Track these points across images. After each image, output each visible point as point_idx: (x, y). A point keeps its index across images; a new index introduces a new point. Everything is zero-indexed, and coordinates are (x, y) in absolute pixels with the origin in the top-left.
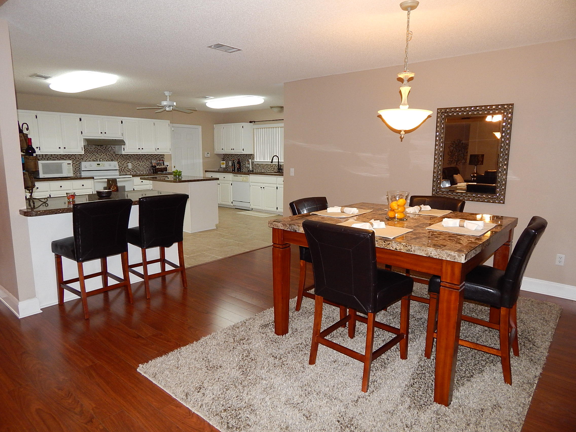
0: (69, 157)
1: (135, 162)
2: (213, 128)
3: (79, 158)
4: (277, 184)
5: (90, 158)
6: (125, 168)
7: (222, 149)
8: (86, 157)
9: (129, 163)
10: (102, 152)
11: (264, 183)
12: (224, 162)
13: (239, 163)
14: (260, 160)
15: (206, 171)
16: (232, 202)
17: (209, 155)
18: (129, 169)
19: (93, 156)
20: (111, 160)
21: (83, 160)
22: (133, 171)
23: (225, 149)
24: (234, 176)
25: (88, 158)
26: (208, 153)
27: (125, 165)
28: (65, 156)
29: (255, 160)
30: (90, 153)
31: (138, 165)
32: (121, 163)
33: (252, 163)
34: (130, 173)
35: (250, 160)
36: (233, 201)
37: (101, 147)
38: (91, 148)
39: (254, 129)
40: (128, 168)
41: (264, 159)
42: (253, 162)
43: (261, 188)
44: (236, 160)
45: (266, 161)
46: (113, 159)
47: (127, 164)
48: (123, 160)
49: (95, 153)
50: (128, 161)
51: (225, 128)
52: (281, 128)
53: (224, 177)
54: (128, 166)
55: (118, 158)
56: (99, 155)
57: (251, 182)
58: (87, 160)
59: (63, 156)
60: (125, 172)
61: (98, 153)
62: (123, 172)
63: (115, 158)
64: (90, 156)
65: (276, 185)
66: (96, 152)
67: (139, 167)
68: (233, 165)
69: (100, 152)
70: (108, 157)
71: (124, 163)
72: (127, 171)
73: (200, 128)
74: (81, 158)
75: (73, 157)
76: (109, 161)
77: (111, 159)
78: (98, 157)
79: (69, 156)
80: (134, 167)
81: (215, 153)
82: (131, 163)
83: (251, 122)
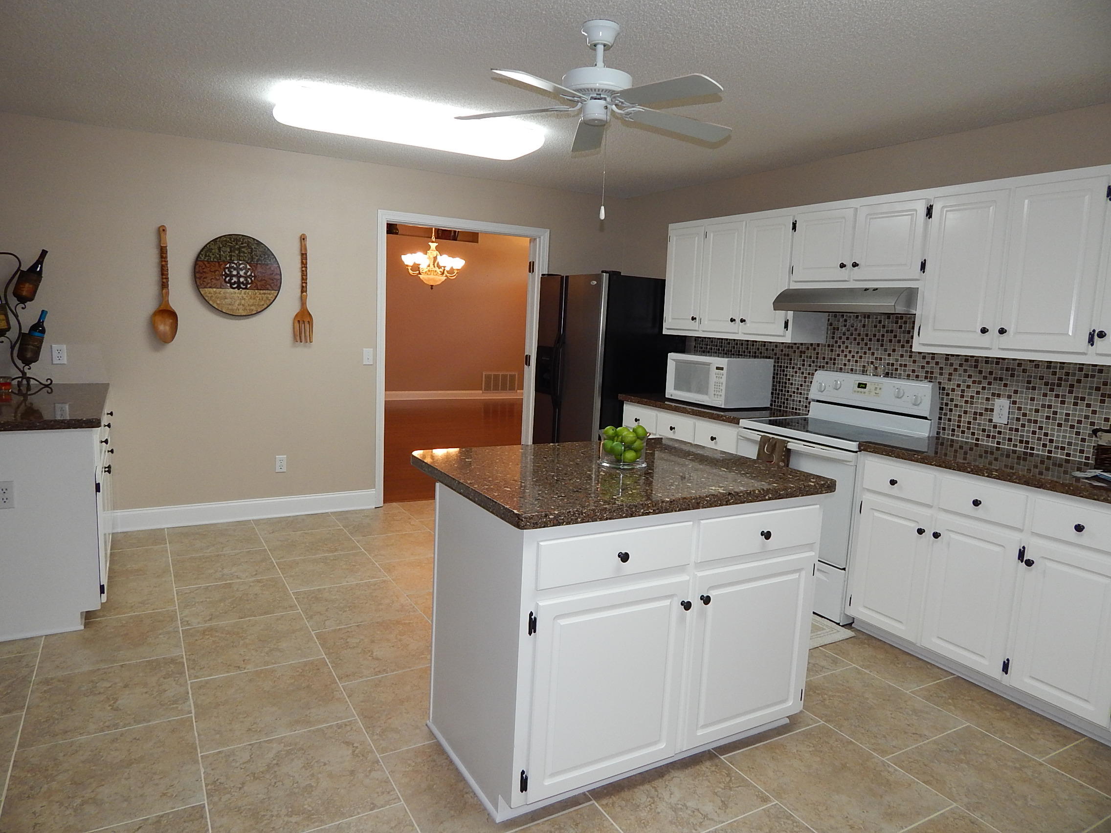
0: (801, 352)
1: (1032, 399)
3: (824, 358)
5: (856, 361)
6: (975, 419)
8: (846, 356)
9: (999, 396)
10: (899, 341)
18: (995, 427)
19: (865, 353)
20: (926, 378)
21: (834, 364)
22: (1010, 440)
25: (849, 361)
27: (980, 405)
28: (792, 347)
30: (858, 344)
31: (1046, 412)
32: (963, 391)
34: (998, 443)
37: (897, 323)
38: (864, 326)
40: (991, 421)
46: (932, 373)
47: (988, 399)
48: (974, 382)
49: (874, 345)
50: (996, 387)
54: (992, 410)
55: (955, 370)
56: (886, 350)
58: (845, 365)
59: (789, 347)
60: (973, 434)
61: (882, 345)
62: (963, 432)
63: (941, 368)
64: (857, 352)
66: (878, 340)
67: (1050, 428)
69: (891, 341)
70: (914, 362)
71: (978, 393)
72: (984, 430)
74: (831, 359)
75: (810, 352)
76: (917, 376)
77: (927, 372)
78: (881, 359)
79: (803, 348)
80: (1020, 417)
82: (1009, 397)
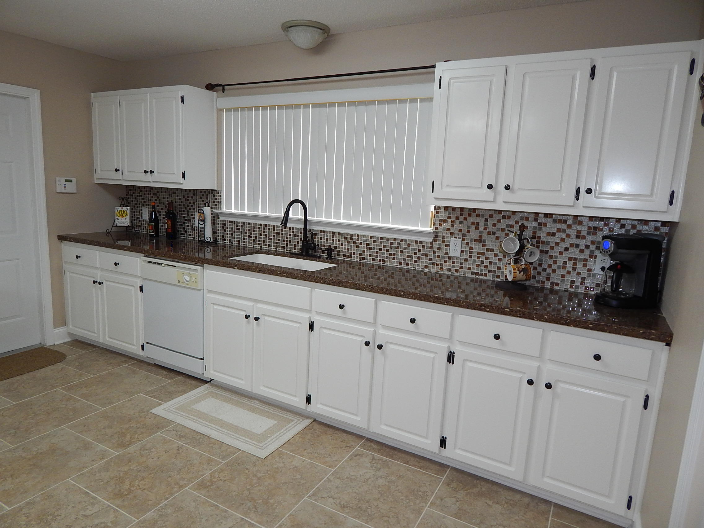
2: (89, 105)
4: (309, 311)
7: (117, 170)
11: (257, 301)
12: (125, 208)
13: (171, 216)
14: (239, 212)
15: (61, 238)
16: (143, 347)
17: (71, 188)
23: (126, 173)
24: (150, 262)
26: (66, 181)
29: (224, 210)
33: (215, 217)
35: (207, 210)
36: (146, 346)
39: (220, 111)
41: (253, 204)
42: (217, 214)
43: (247, 317)
44: (161, 206)
45: (260, 213)
51: (123, 104)
52: (317, 109)
53: (116, 264)
57: (209, 291)
65: (307, 316)
68: (153, 220)
73: (35, 96)
81: (96, 181)
83: (210, 87)
